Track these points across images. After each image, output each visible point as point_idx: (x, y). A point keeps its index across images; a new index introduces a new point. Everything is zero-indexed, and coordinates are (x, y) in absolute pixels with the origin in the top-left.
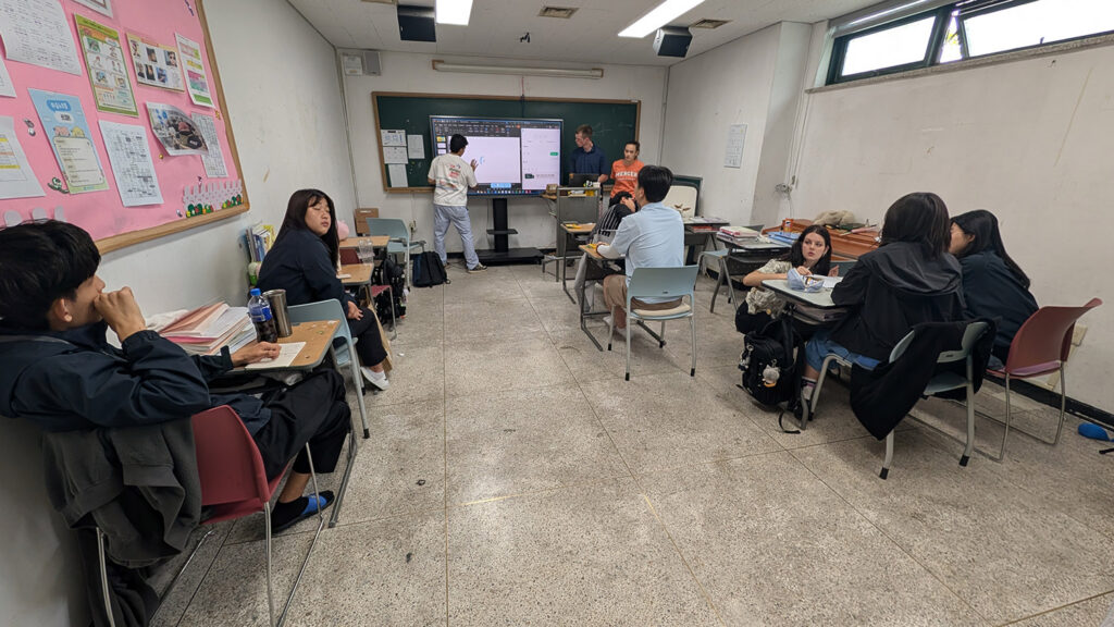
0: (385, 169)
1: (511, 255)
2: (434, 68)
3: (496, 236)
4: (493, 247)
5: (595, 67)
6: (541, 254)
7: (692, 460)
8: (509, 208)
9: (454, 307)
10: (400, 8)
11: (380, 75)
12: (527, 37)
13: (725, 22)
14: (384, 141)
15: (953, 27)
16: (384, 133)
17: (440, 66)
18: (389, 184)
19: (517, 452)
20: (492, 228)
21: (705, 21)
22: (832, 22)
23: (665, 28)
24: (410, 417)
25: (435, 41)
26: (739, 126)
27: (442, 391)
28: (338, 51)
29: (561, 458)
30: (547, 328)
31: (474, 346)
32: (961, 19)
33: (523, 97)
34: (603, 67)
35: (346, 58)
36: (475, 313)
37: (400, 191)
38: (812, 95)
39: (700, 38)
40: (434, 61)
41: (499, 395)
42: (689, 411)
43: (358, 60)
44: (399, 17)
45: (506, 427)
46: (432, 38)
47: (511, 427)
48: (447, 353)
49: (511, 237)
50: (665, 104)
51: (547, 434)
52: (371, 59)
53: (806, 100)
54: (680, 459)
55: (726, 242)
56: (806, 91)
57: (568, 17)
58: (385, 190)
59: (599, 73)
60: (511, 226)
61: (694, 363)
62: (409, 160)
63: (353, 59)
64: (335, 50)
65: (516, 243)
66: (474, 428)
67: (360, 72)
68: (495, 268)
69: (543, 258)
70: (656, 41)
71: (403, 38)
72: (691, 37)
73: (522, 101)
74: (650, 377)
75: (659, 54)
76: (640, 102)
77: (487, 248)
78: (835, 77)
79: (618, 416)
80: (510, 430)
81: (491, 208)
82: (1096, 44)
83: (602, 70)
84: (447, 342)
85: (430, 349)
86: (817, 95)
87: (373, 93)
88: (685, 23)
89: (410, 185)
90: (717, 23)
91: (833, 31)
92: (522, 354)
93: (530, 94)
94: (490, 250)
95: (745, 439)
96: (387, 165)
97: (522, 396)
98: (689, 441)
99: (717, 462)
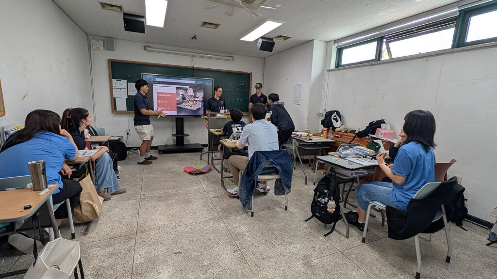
0: (114, 101)
1: (185, 147)
2: (145, 49)
3: (177, 137)
4: (175, 144)
5: (230, 55)
6: (202, 147)
7: (291, 264)
8: (184, 123)
9: (150, 176)
10: (125, 14)
11: (114, 50)
12: (195, 37)
13: (290, 38)
14: (114, 85)
15: (384, 46)
16: (114, 81)
17: (148, 49)
18: (115, 108)
19: (183, 268)
20: (175, 133)
21: (280, 36)
22: (336, 41)
23: (262, 38)
24: (111, 249)
25: (144, 33)
26: (298, 85)
27: (135, 230)
28: (90, 37)
29: (211, 270)
30: (204, 186)
31: (160, 198)
32: (387, 43)
33: (193, 67)
34: (233, 55)
35: (94, 41)
36: (162, 179)
37: (122, 113)
38: (330, 72)
39: (279, 44)
40: (145, 46)
41: (173, 229)
42: (286, 231)
43: (101, 42)
44: (124, 19)
45: (176, 251)
46: (143, 32)
47: (180, 251)
48: (142, 204)
49: (186, 138)
50: (263, 75)
51: (202, 253)
52: (109, 43)
53: (327, 74)
54: (283, 264)
55: (297, 139)
56: (327, 70)
57: (216, 28)
58: (113, 112)
59: (232, 58)
60: (186, 132)
61: (287, 203)
62: (128, 96)
63: (98, 42)
64: (88, 36)
65: (189, 141)
66: (154, 253)
67: (102, 48)
68: (176, 154)
69: (203, 149)
70: (258, 43)
71: (126, 30)
72: (274, 43)
73: (193, 69)
74: (263, 212)
75: (260, 49)
76: (251, 73)
77: (172, 144)
78: (338, 65)
79: (246, 238)
80: (178, 253)
81: (175, 123)
82: (442, 53)
83: (233, 57)
84: (142, 197)
85: (131, 202)
86: (332, 72)
87: (109, 60)
88: (271, 36)
89: (128, 109)
90: (286, 38)
91: (336, 45)
92: (188, 202)
93: (197, 66)
94: (173, 145)
95: (318, 247)
96: (115, 99)
97: (188, 229)
98: (287, 251)
99: (305, 264)
